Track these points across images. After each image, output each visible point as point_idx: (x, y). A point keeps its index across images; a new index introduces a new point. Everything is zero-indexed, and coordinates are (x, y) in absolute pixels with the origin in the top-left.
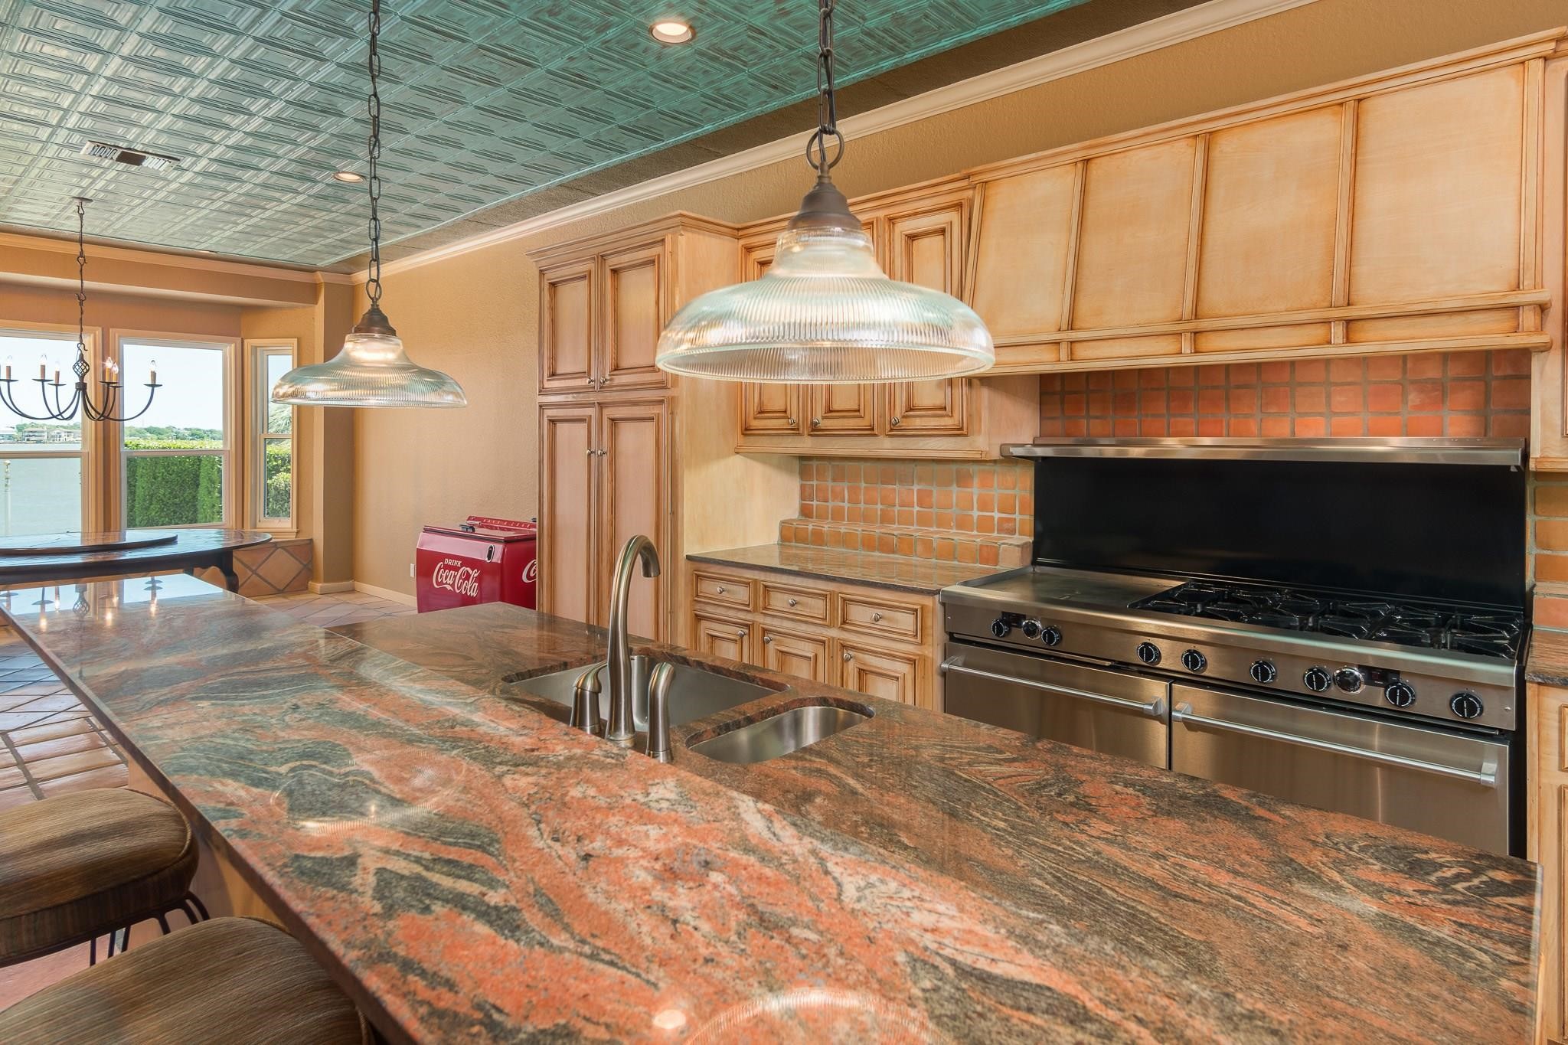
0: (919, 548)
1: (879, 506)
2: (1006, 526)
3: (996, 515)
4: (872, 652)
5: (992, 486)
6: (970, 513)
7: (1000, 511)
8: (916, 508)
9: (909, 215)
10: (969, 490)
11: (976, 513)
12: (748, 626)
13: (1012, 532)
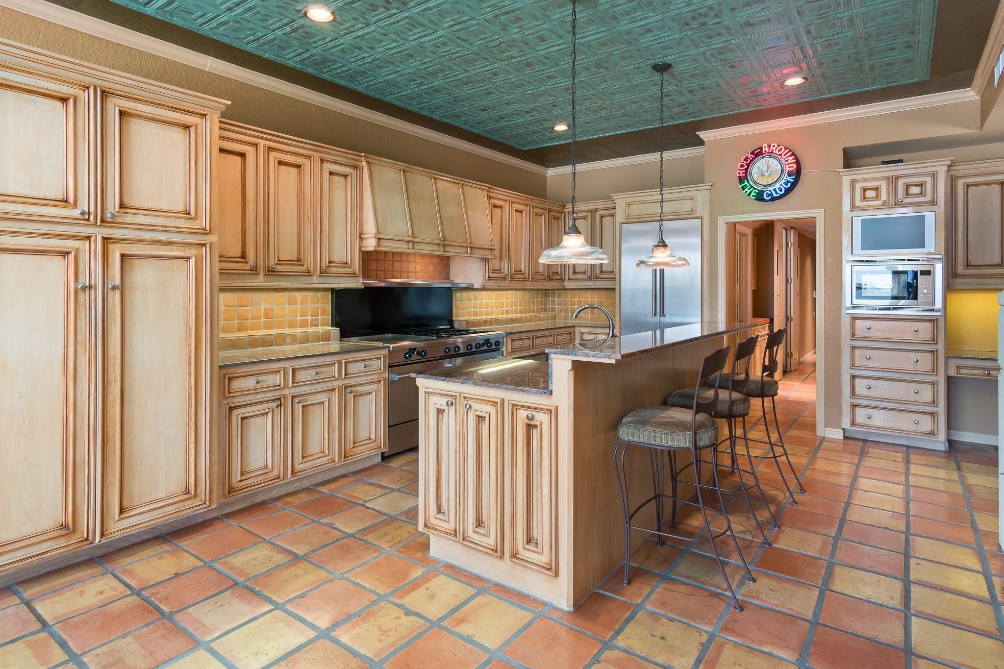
0: (288, 340)
1: (236, 321)
2: (314, 322)
3: (309, 318)
4: (361, 385)
5: (307, 303)
6: (296, 318)
7: (311, 316)
8: (263, 320)
9: (332, 162)
10: (295, 306)
11: (299, 318)
12: (279, 399)
13: (317, 325)
